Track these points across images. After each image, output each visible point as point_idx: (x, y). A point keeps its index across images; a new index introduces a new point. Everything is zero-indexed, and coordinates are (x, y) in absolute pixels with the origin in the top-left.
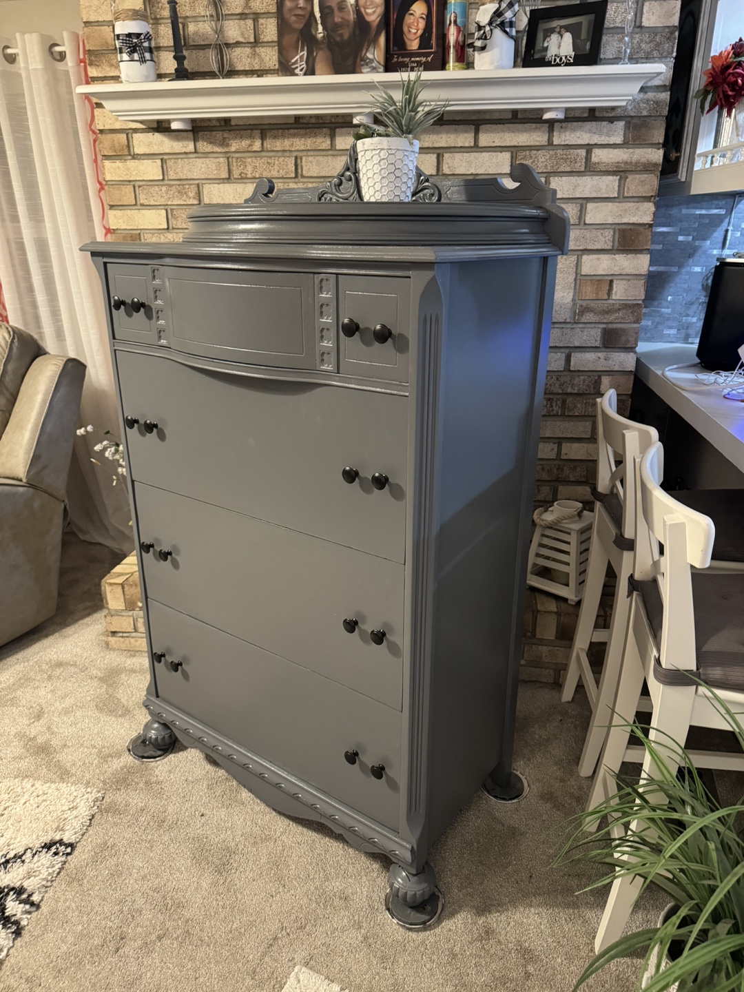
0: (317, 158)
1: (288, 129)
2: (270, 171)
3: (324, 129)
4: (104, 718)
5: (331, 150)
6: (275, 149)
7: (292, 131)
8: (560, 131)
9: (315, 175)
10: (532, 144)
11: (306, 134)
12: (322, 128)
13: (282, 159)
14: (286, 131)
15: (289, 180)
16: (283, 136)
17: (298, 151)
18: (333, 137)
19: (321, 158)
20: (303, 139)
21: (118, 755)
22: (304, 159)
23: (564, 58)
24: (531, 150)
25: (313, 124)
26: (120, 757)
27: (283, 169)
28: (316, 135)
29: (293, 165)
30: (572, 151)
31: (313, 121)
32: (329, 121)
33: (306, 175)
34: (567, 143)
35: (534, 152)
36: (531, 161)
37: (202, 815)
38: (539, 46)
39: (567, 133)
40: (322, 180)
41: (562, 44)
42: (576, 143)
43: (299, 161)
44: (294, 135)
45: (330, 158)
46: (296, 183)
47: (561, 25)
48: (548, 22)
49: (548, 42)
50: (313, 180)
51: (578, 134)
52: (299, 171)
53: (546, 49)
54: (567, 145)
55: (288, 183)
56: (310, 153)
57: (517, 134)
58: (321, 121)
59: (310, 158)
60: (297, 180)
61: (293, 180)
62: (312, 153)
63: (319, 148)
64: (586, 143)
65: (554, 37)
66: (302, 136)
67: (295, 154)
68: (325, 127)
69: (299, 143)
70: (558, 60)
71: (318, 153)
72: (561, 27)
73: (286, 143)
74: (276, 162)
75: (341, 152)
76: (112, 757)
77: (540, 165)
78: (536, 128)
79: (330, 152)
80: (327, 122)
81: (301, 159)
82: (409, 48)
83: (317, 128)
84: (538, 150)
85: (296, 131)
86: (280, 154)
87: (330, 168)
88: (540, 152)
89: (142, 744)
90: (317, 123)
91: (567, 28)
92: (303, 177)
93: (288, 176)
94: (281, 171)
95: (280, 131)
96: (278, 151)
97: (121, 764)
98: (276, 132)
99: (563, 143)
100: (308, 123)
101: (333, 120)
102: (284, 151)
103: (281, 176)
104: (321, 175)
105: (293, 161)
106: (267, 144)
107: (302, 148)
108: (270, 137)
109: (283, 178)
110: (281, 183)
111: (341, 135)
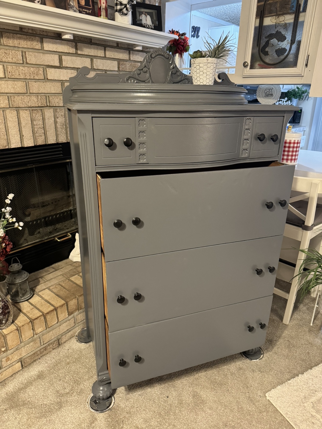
0: (34, 53)
1: (16, 34)
2: (7, 58)
3: (37, 37)
4: (53, 417)
5: (41, 50)
6: (9, 45)
7: (19, 35)
8: (132, 55)
9: (34, 63)
10: (124, 58)
11: (27, 39)
12: (36, 36)
13: (14, 51)
14: (15, 34)
15: (19, 65)
16: (13, 38)
17: (23, 48)
18: (42, 42)
19: (36, 54)
20: (25, 41)
21: (93, 420)
22: (27, 53)
23: (150, 26)
24: (124, 61)
25: (30, 33)
26: (96, 419)
27: (15, 58)
28: (32, 40)
29: (21, 56)
30: (137, 63)
31: (30, 31)
32: (39, 33)
33: (29, 63)
34: (135, 60)
35: (125, 62)
36: (124, 66)
37: (168, 397)
38: (138, 18)
39: (135, 56)
40: (38, 66)
41: (147, 20)
42: (137, 60)
43: (24, 54)
44: (20, 38)
45: (41, 54)
46: (24, 67)
47: (146, 11)
48: (140, 8)
49: (141, 17)
50: (33, 66)
51: (138, 56)
52: (25, 60)
53: (141, 20)
54: (135, 61)
55: (19, 66)
56: (29, 50)
57: (119, 53)
58: (35, 33)
59: (30, 53)
60: (23, 65)
61: (21, 65)
62: (31, 50)
63: (35, 48)
64: (140, 61)
65: (143, 16)
66: (25, 39)
67: (21, 49)
68: (37, 36)
69: (24, 43)
70: (148, 26)
71: (34, 51)
72: (145, 12)
73: (15, 42)
74: (10, 53)
75: (46, 52)
76: (93, 422)
77: (127, 68)
78: (125, 52)
79: (41, 51)
80: (38, 33)
81: (25, 53)
82: (81, 4)
83: (33, 36)
84: (126, 62)
85: (20, 36)
86: (12, 48)
87: (42, 59)
88: (127, 62)
89: (97, 404)
90: (33, 33)
91: (149, 14)
92: (27, 63)
93: (18, 62)
94: (14, 59)
95: (11, 34)
96: (11, 46)
97: (103, 420)
98: (8, 34)
99: (133, 60)
100: (27, 32)
101: (41, 33)
102: (15, 47)
103: (14, 62)
104: (37, 63)
105: (21, 54)
106: (3, 41)
107: (25, 46)
108: (5, 37)
109: (15, 63)
110: (15, 66)
111: (46, 42)
